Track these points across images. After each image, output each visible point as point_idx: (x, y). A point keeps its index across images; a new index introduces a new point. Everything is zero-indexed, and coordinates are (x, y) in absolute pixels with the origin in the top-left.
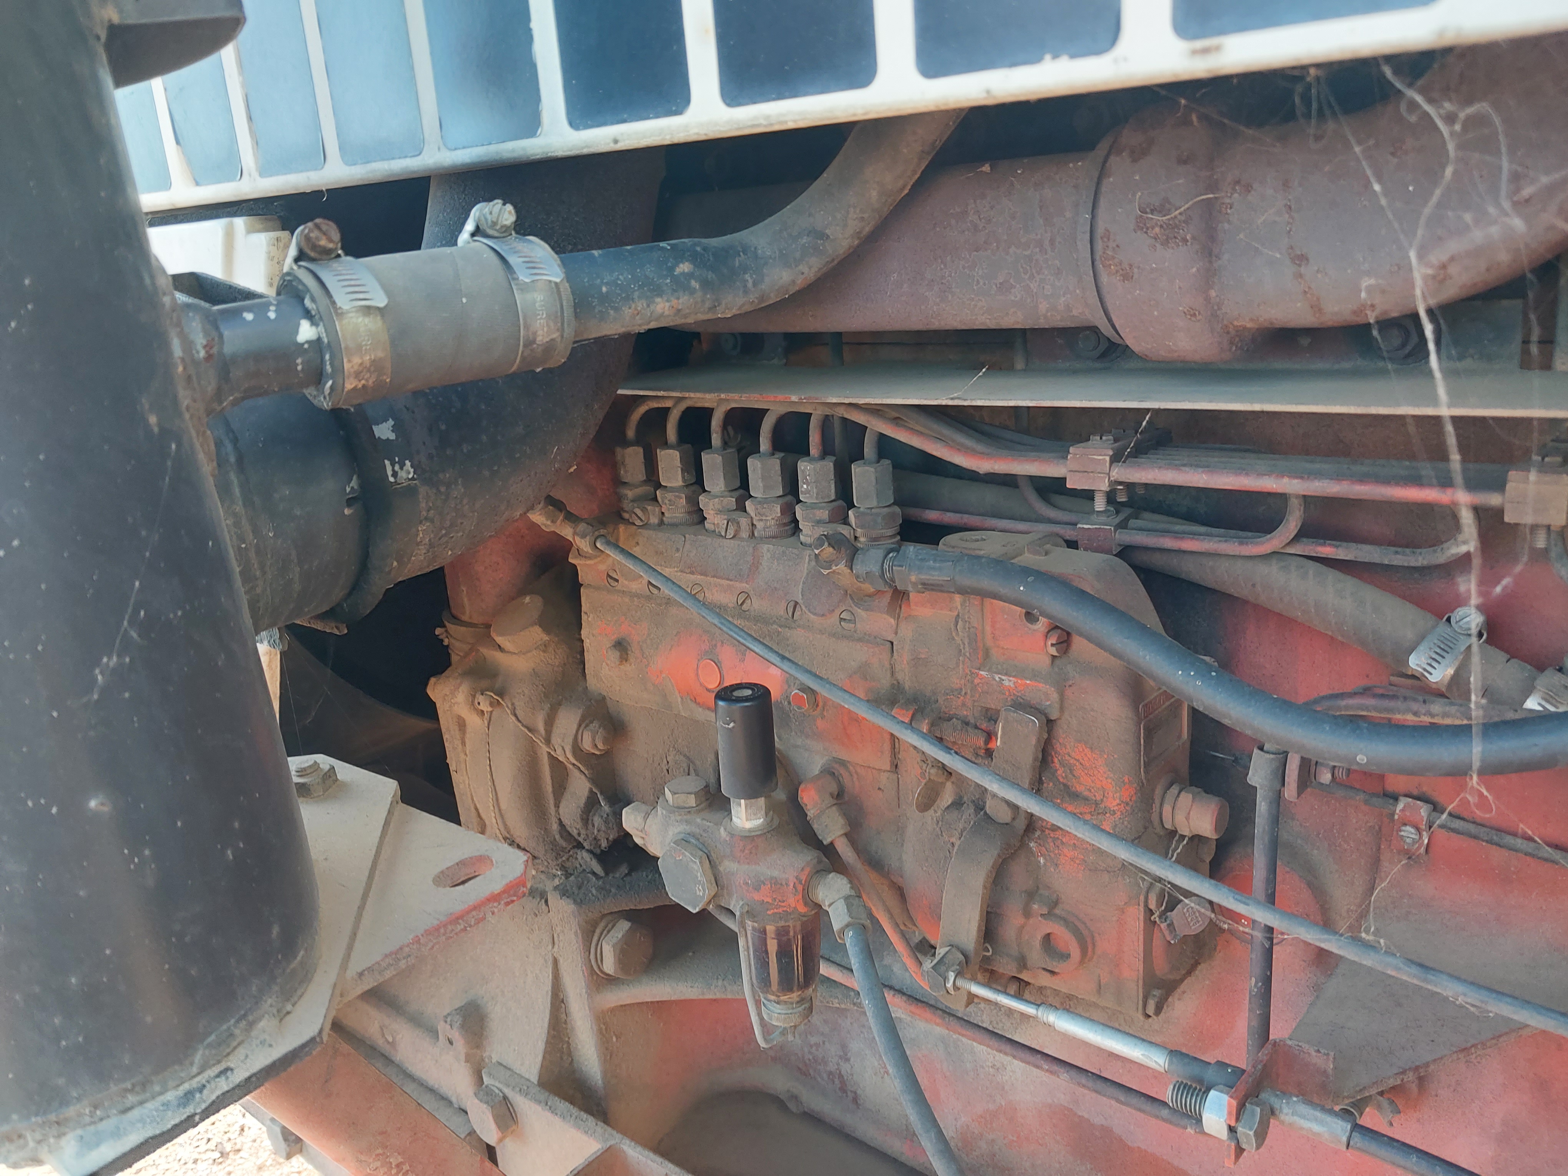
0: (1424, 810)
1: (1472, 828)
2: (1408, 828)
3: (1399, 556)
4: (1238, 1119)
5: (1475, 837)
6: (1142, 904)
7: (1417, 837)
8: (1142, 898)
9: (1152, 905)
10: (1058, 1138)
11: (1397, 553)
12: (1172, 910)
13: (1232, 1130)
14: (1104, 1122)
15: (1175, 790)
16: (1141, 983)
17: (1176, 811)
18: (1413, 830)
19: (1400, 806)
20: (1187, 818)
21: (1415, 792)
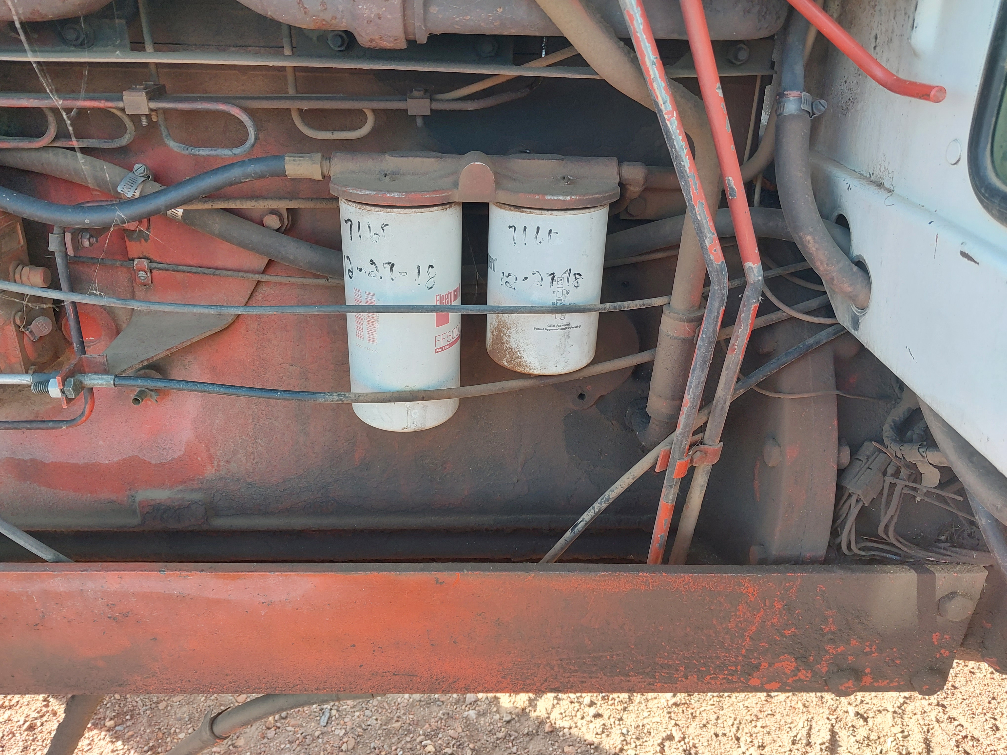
0: (145, 262)
1: (166, 266)
2: (141, 272)
3: (107, 144)
4: (63, 385)
5: (168, 270)
6: (12, 323)
7: (146, 276)
8: (12, 320)
9: (18, 323)
10: (9, 475)
11: (105, 142)
12: (30, 325)
13: (63, 392)
14: (31, 457)
15: (20, 267)
16: (22, 363)
17: (22, 276)
18: (143, 273)
19: (136, 263)
20: (28, 279)
21: (142, 256)
